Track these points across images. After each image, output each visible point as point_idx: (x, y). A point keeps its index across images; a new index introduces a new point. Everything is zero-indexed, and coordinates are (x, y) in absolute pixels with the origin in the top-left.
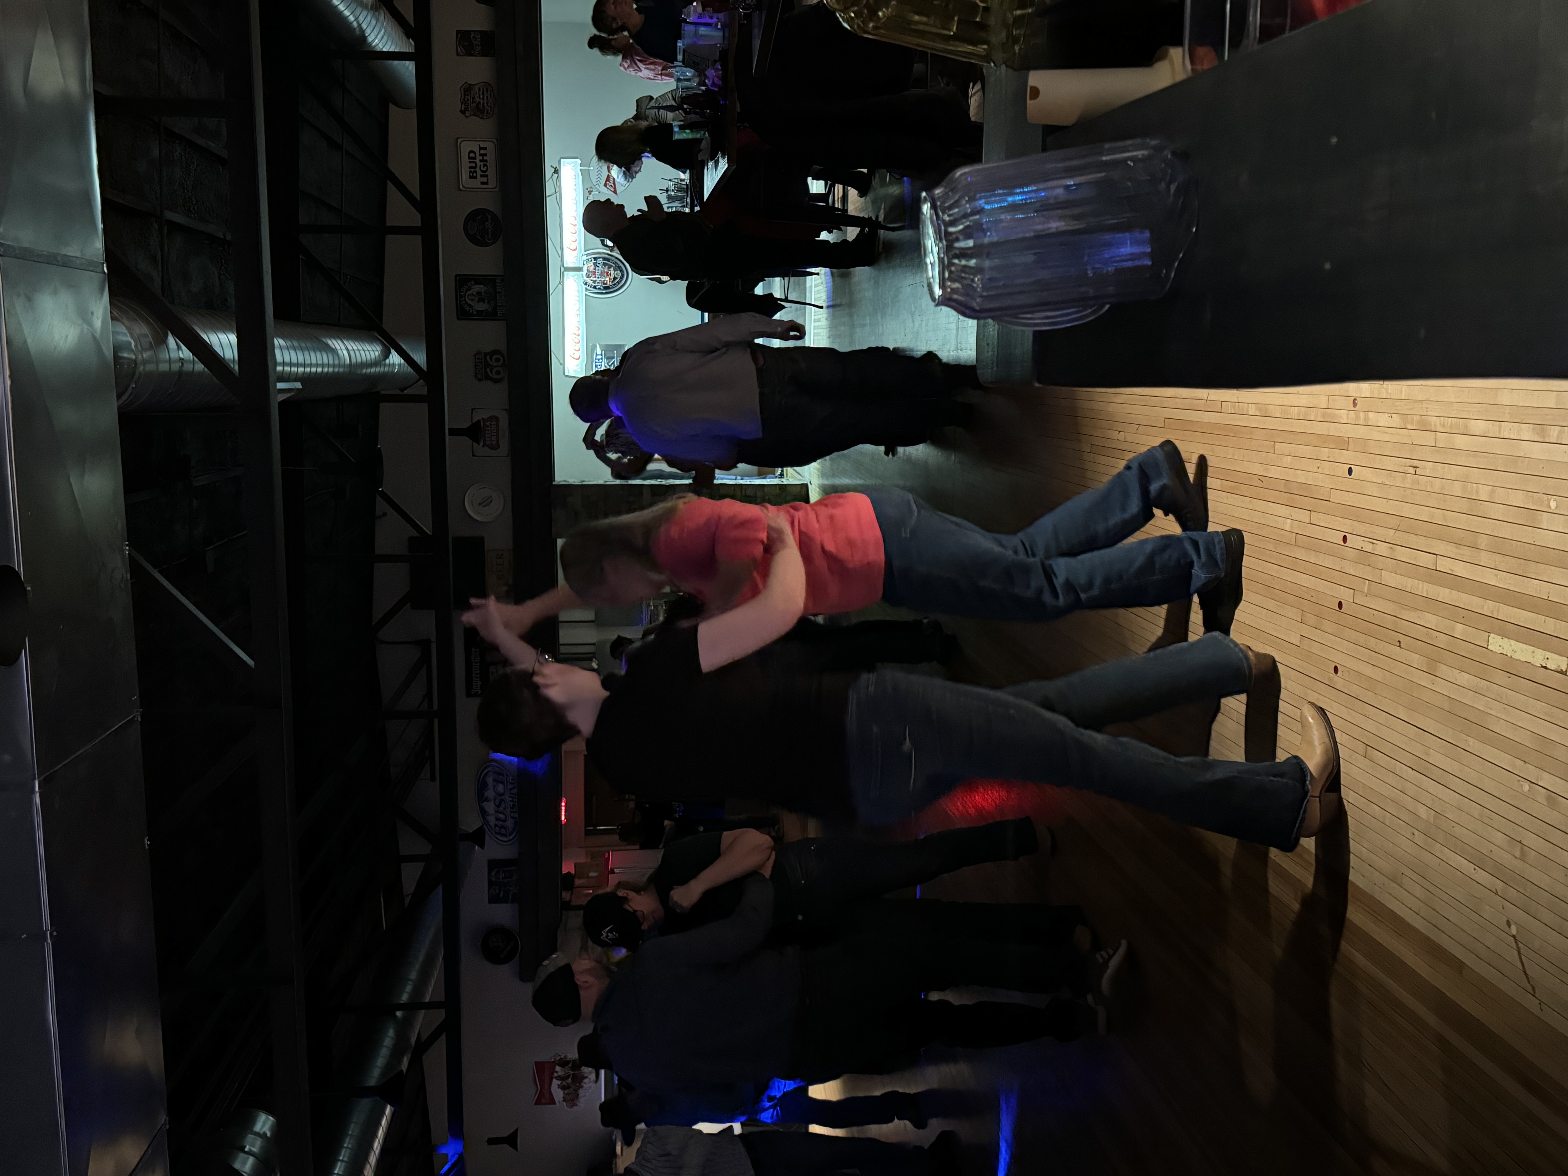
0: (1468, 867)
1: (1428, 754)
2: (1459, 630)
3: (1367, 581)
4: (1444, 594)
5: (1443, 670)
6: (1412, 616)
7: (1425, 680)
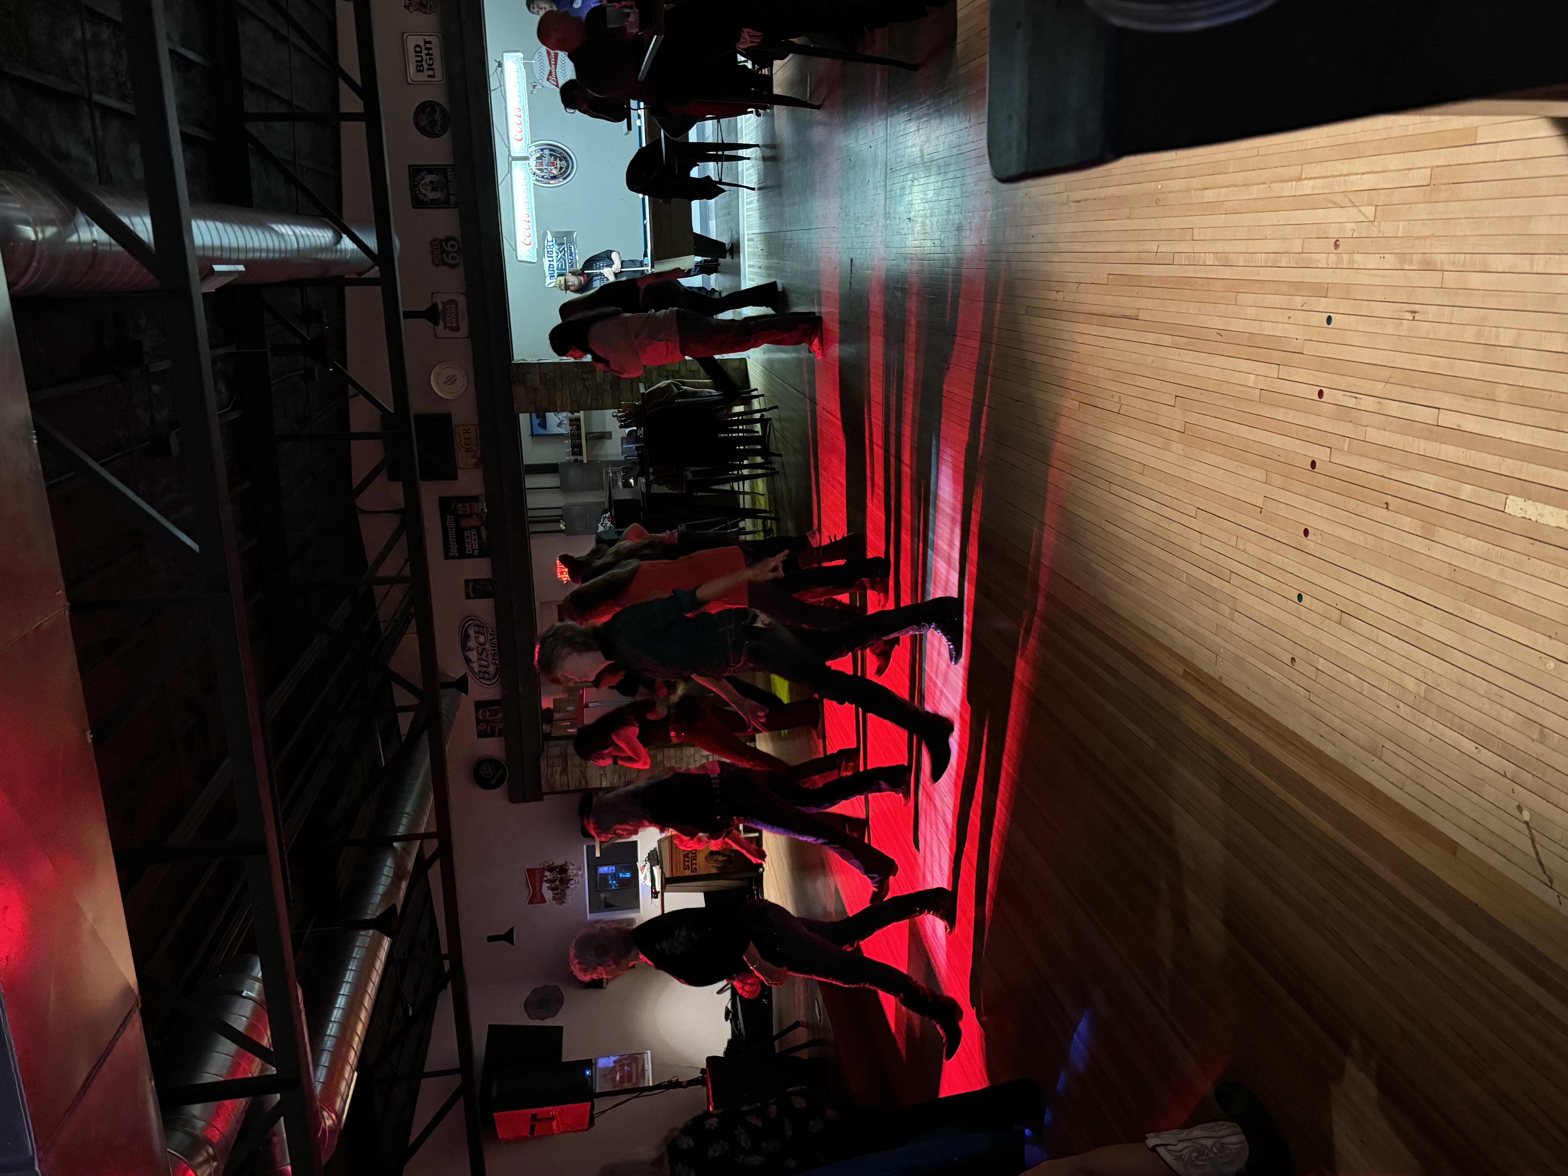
0: (1469, 746)
1: (1420, 625)
2: (1466, 491)
3: (1348, 439)
4: (1449, 452)
5: (1442, 534)
6: (1405, 476)
7: (1419, 545)
